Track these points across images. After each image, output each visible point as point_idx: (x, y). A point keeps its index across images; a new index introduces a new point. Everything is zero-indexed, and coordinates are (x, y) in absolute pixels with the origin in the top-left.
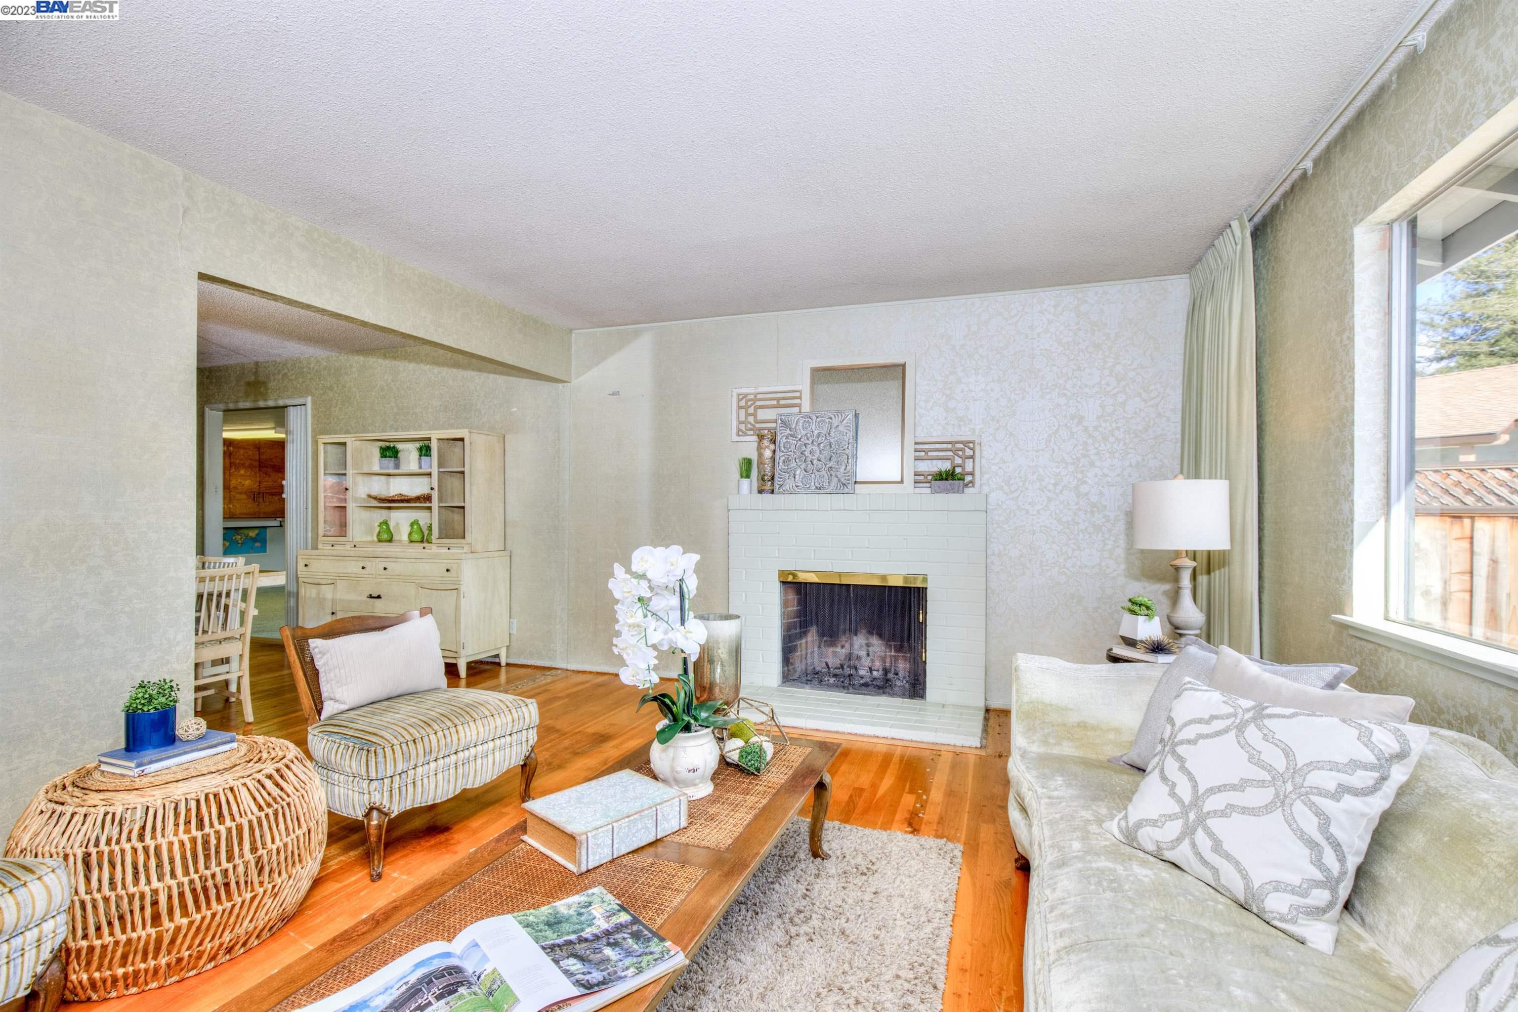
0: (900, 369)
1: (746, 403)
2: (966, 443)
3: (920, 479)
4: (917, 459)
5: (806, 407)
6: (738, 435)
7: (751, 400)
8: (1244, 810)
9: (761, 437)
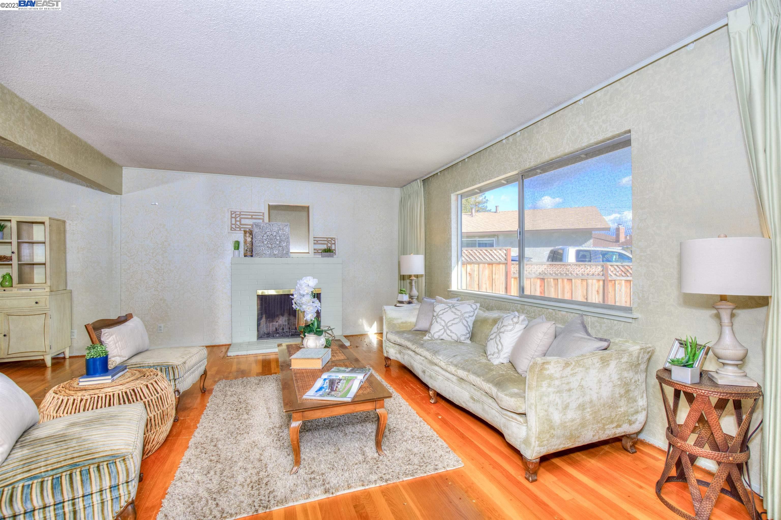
0: (307, 209)
1: (236, 215)
2: (332, 238)
3: (316, 252)
4: (314, 244)
5: (266, 220)
6: (231, 230)
7: (237, 214)
8: (455, 324)
9: (245, 232)
